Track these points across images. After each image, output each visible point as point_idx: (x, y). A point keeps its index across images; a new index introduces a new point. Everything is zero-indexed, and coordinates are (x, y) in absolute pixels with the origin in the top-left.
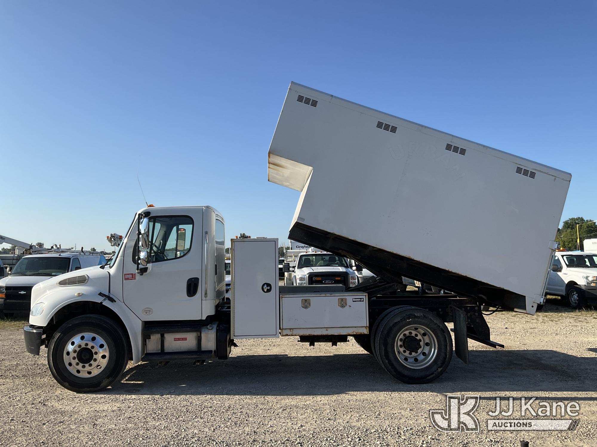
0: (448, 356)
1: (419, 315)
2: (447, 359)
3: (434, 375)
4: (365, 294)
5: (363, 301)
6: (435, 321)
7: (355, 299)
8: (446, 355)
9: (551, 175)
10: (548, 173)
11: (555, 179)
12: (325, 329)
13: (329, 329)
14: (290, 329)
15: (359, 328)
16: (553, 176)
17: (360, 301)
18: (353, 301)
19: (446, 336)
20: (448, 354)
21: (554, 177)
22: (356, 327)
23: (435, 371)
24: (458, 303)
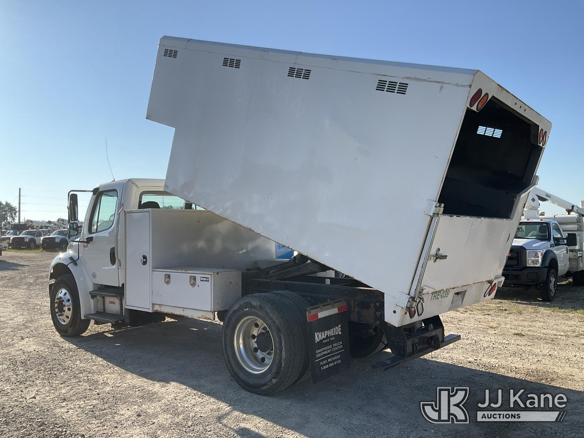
0: (283, 365)
1: (255, 305)
2: (282, 369)
3: (268, 386)
4: (211, 273)
5: (208, 281)
6: (271, 315)
7: (202, 278)
8: (281, 364)
9: (435, 82)
10: (430, 80)
11: (442, 88)
12: (182, 309)
13: (185, 310)
14: (159, 305)
15: (207, 313)
16: (438, 82)
17: (206, 281)
18: (201, 281)
19: (282, 337)
20: (283, 362)
21: (439, 85)
22: (205, 311)
23: (269, 382)
24: (366, 296)
